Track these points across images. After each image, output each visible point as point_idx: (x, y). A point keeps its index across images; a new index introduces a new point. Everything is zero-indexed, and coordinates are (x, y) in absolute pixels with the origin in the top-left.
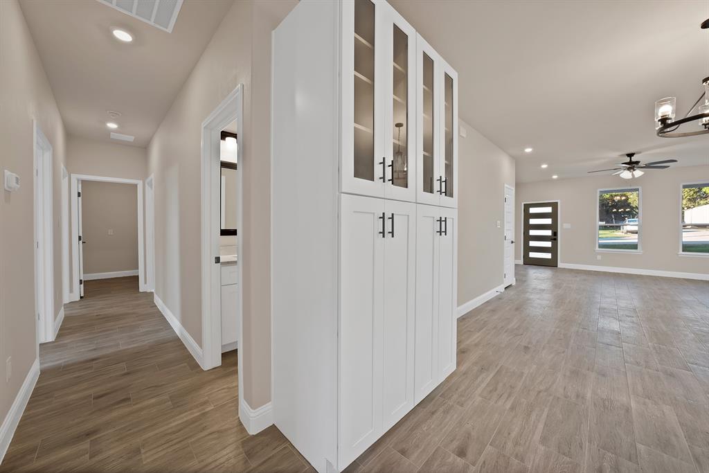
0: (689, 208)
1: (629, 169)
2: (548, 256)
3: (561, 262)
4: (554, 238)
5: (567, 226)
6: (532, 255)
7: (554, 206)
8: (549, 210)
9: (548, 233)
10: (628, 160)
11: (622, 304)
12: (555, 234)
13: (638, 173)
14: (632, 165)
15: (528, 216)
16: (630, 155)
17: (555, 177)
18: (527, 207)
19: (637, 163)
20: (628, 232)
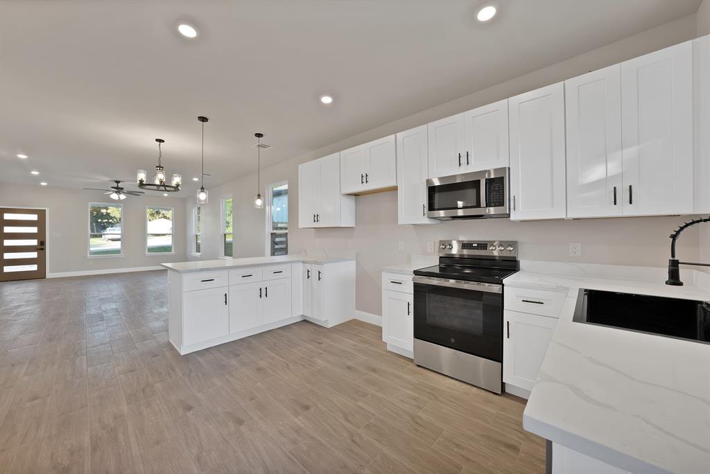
0: (150, 220)
1: (116, 192)
2: (34, 268)
4: (41, 248)
5: (56, 235)
6: (8, 269)
7: (41, 213)
8: (34, 217)
9: (34, 242)
10: (115, 185)
11: (115, 293)
12: (42, 243)
13: (123, 197)
14: (119, 190)
15: (3, 223)
16: (118, 182)
17: (44, 184)
18: (2, 211)
19: (122, 189)
20: (109, 239)
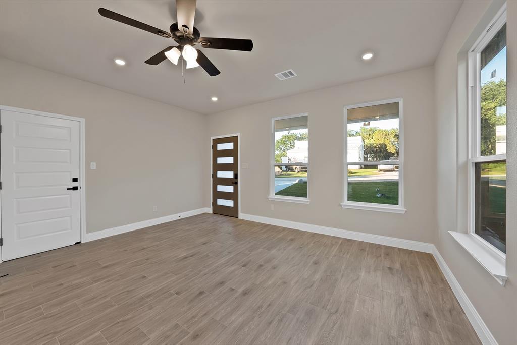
2: (231, 203)
3: (241, 212)
4: (235, 182)
6: (220, 202)
9: (232, 175)
12: (236, 176)
15: (216, 154)
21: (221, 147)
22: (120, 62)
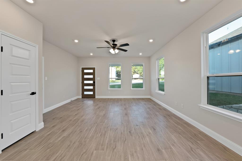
2: (91, 93)
3: (97, 96)
4: (93, 85)
5: (99, 79)
6: (86, 93)
7: (94, 69)
8: (91, 71)
9: (92, 82)
12: (94, 82)
13: (117, 51)
14: (114, 46)
15: (84, 74)
16: (114, 41)
17: (91, 54)
18: (83, 69)
19: (116, 45)
21: (86, 71)
22: (76, 41)
